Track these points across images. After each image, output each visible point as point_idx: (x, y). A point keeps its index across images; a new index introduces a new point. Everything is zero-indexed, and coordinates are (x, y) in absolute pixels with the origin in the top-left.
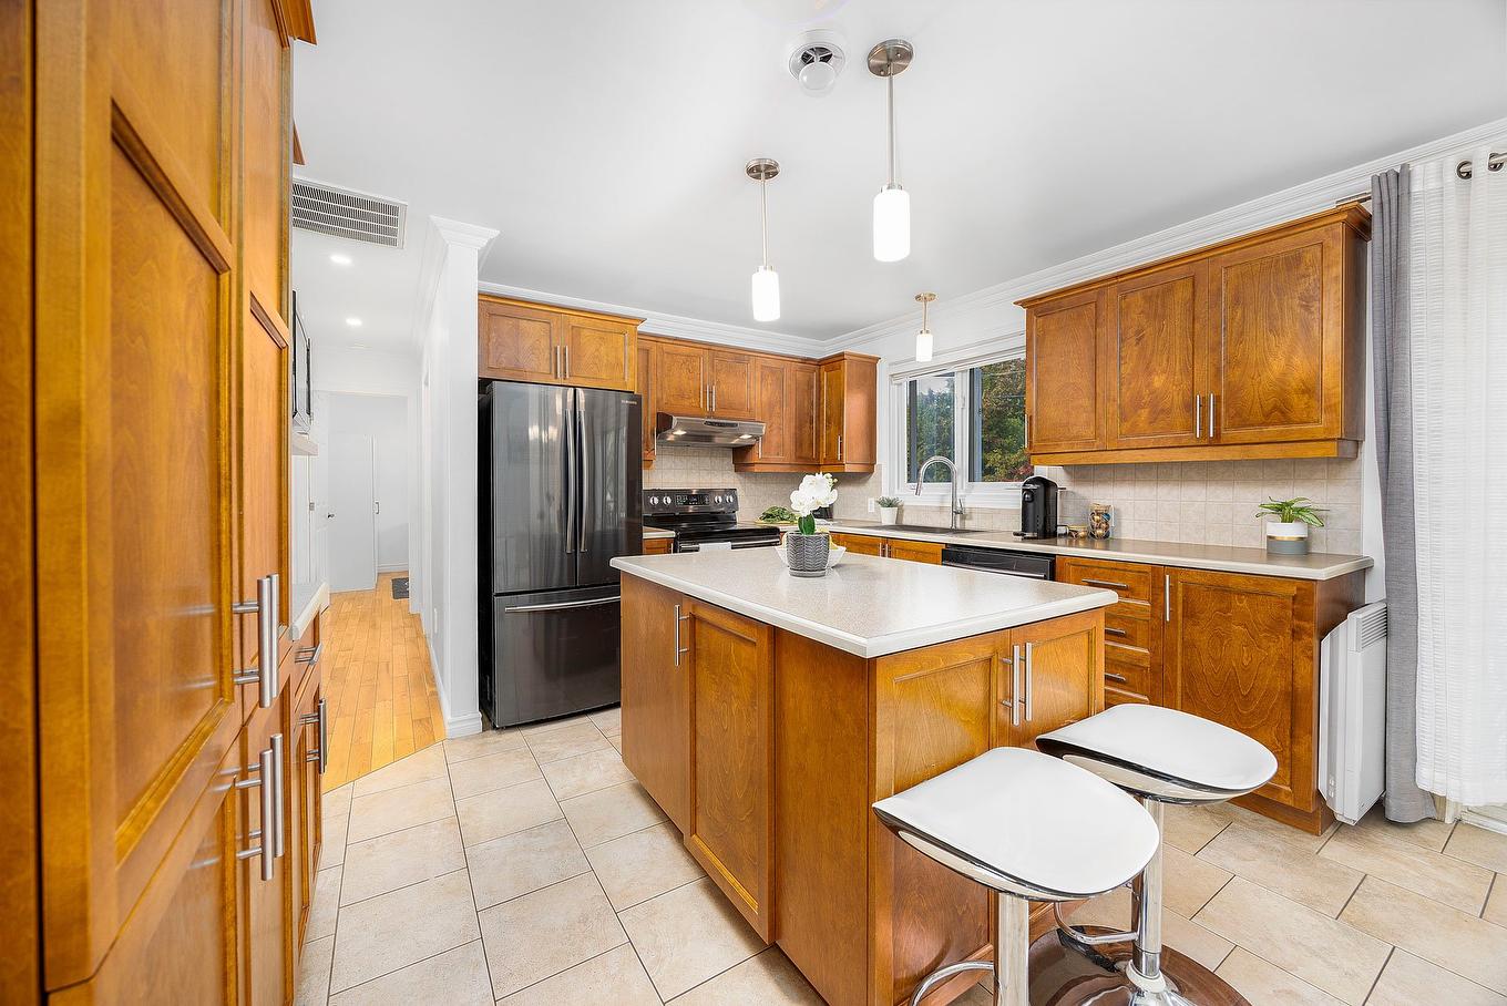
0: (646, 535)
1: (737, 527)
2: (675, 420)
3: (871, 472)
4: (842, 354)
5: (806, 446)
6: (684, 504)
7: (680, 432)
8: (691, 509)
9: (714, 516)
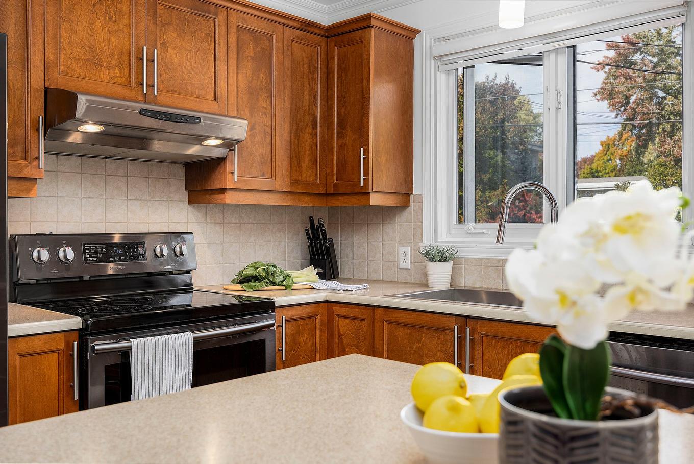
0: (14, 329)
1: (197, 301)
2: (82, 102)
3: (405, 205)
4: (367, 18)
5: (306, 163)
6: (100, 260)
7: (92, 128)
8: (111, 269)
9: (150, 280)
